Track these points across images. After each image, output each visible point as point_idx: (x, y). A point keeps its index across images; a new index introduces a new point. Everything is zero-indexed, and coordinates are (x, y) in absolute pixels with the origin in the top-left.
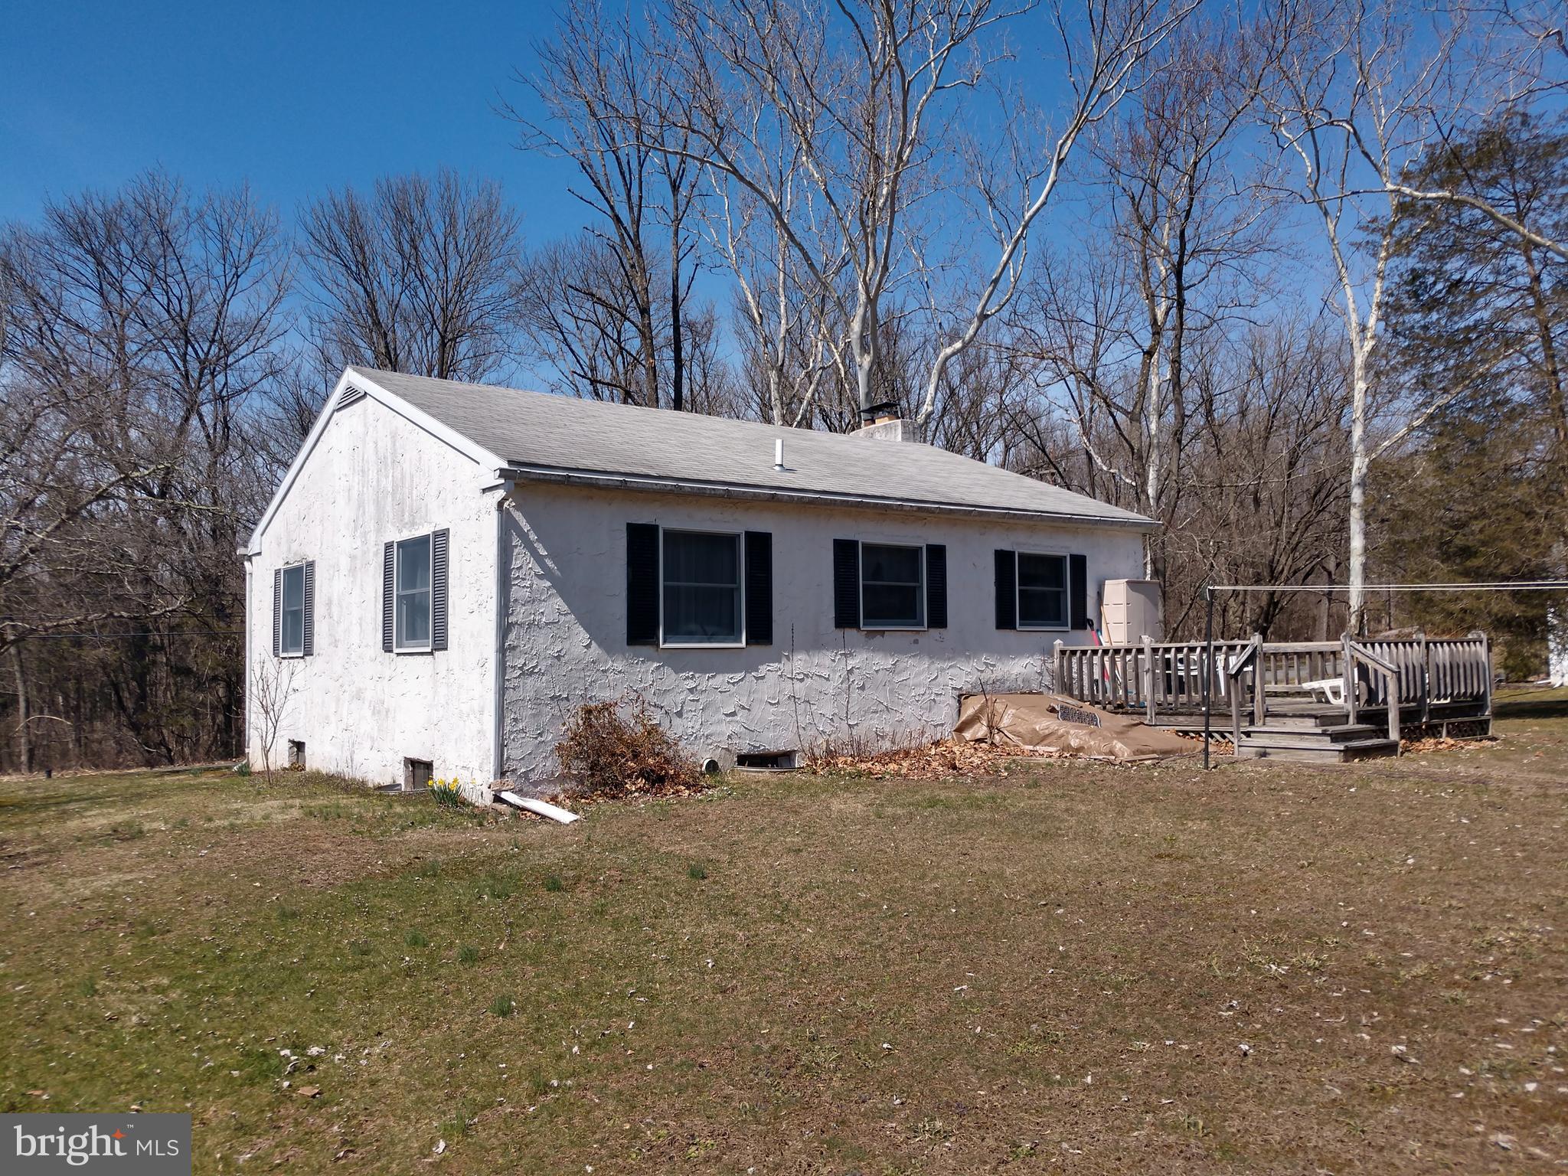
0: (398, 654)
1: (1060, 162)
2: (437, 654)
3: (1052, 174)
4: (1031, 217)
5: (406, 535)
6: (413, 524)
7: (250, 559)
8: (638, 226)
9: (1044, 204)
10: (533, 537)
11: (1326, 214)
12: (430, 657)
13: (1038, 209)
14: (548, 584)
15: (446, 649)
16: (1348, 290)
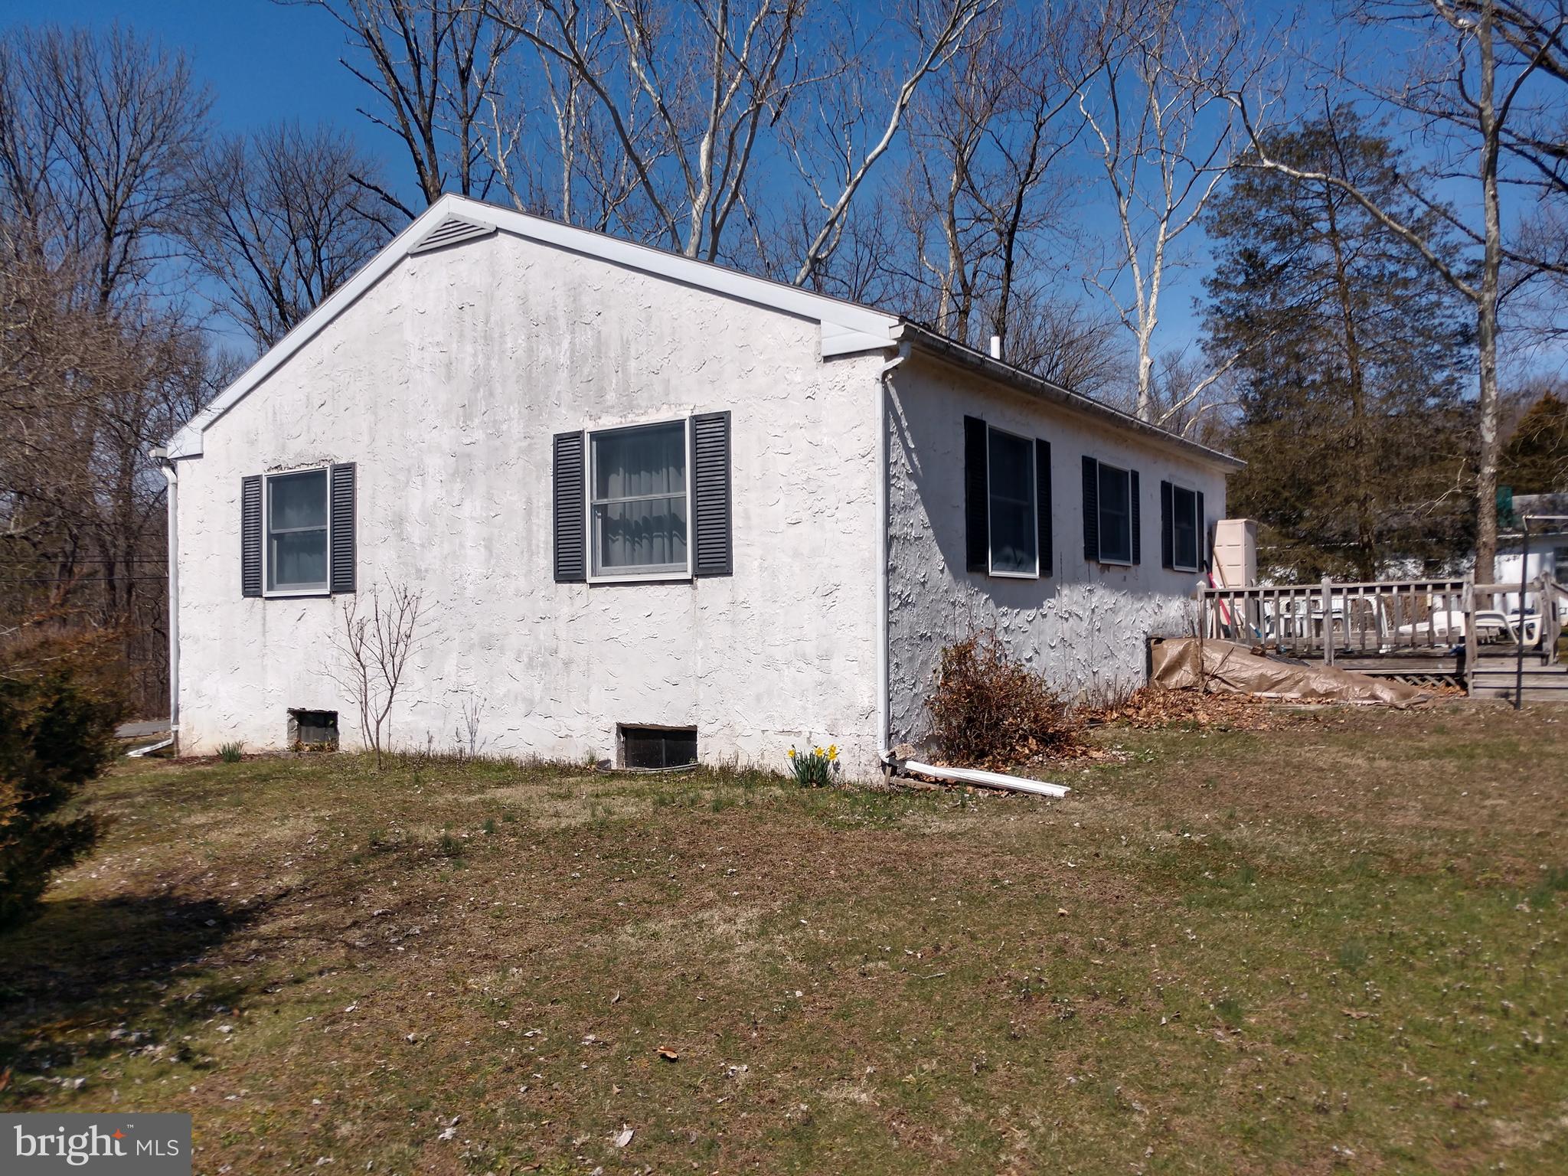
0: (592, 585)
1: (903, 107)
2: (700, 582)
3: (894, 119)
4: (872, 161)
5: (609, 422)
6: (631, 408)
7: (171, 464)
8: (430, 116)
9: (885, 148)
10: (905, 424)
11: (1119, 194)
12: (686, 587)
13: (880, 153)
14: (915, 487)
15: (730, 574)
16: (1136, 269)
